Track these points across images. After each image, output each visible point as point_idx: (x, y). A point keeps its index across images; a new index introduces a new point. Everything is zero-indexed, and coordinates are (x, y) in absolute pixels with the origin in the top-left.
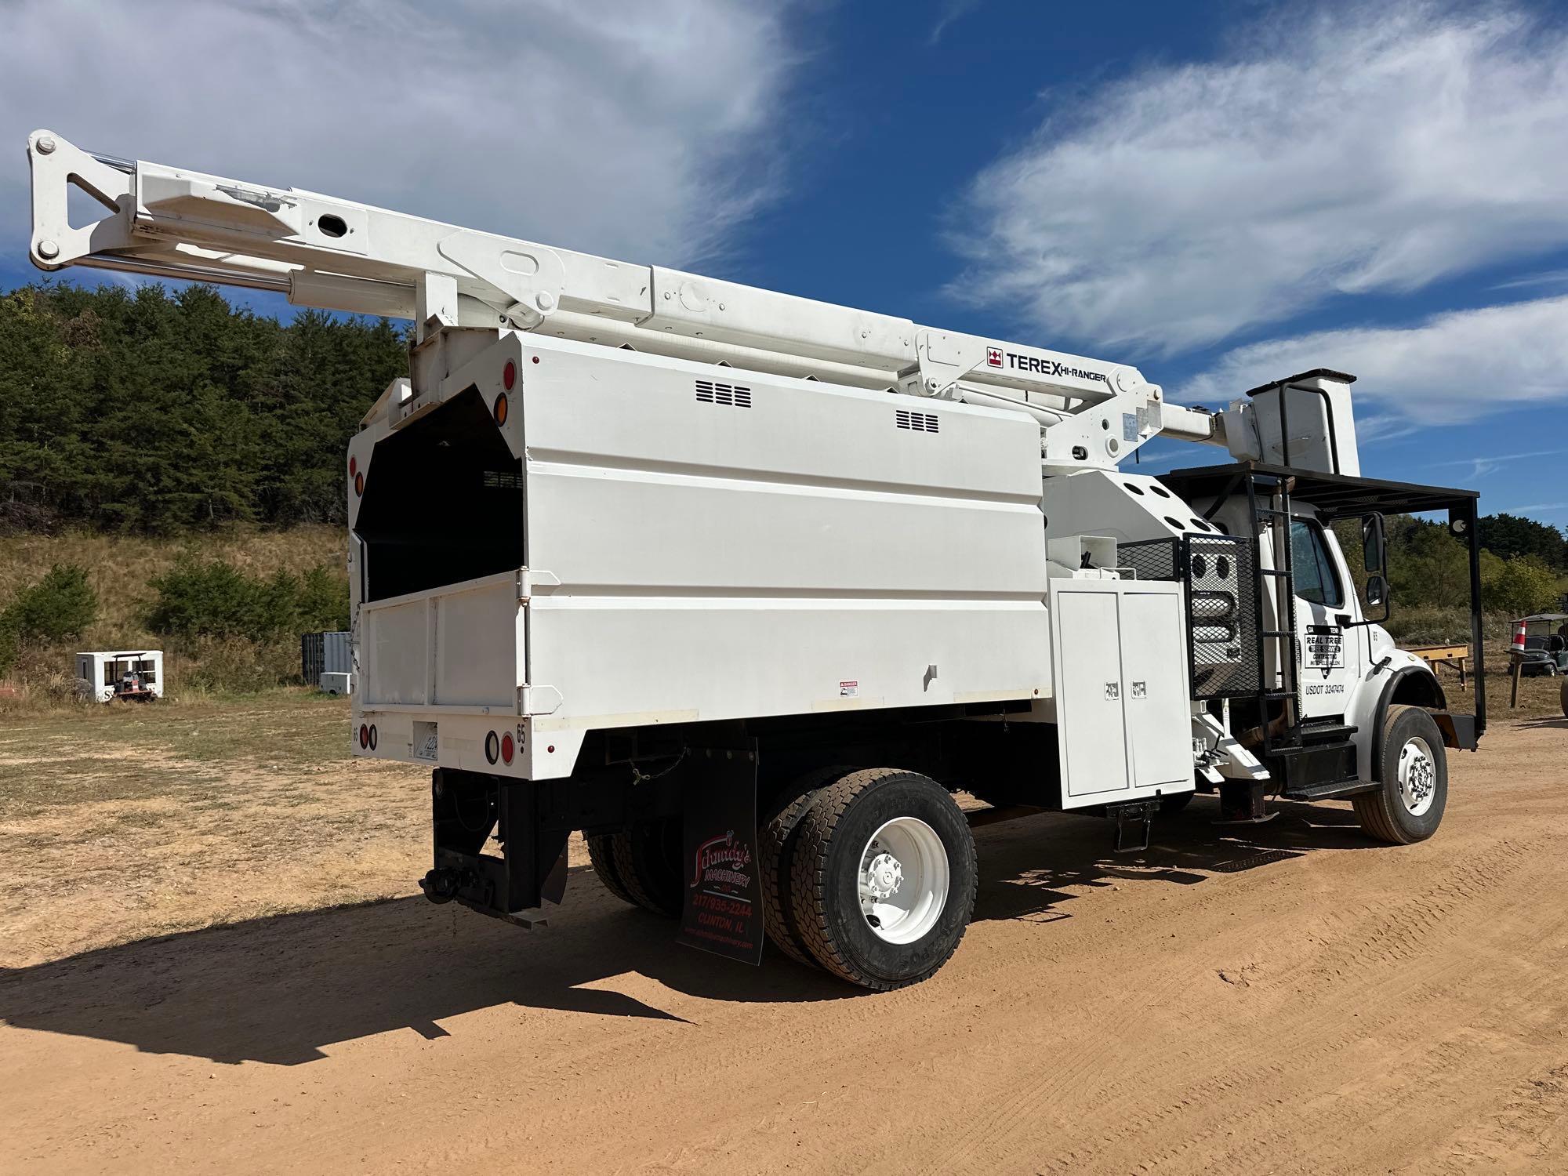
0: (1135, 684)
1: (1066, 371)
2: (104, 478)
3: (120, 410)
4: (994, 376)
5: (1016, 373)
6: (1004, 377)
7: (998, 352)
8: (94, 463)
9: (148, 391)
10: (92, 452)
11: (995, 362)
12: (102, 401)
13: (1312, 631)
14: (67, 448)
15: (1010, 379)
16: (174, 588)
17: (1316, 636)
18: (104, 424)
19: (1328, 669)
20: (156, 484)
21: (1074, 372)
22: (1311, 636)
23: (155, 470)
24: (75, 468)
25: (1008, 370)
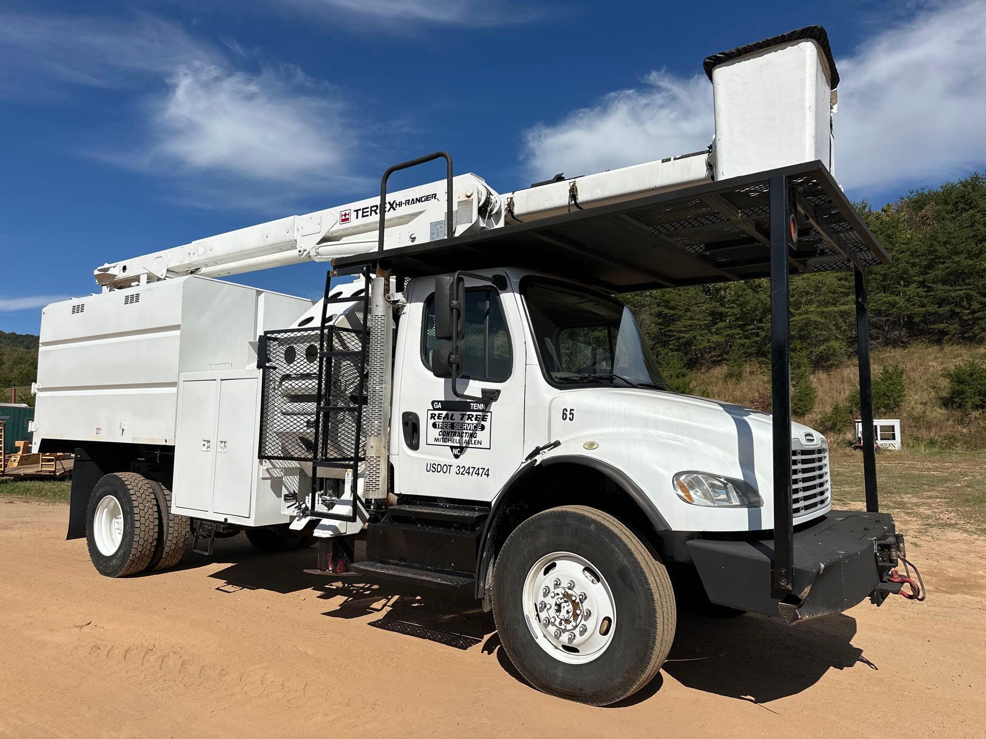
0: (222, 442)
1: (400, 204)
2: (931, 309)
3: (943, 263)
4: (347, 229)
5: (362, 221)
6: (353, 227)
7: (347, 212)
8: (925, 301)
9: (960, 248)
10: (923, 293)
11: (345, 220)
12: (932, 260)
13: (440, 406)
14: (908, 293)
15: (358, 227)
16: (959, 379)
17: (444, 413)
18: (932, 274)
19: (462, 449)
20: (968, 309)
21: (408, 202)
22: (437, 412)
23: (969, 298)
24: (913, 305)
25: (354, 222)
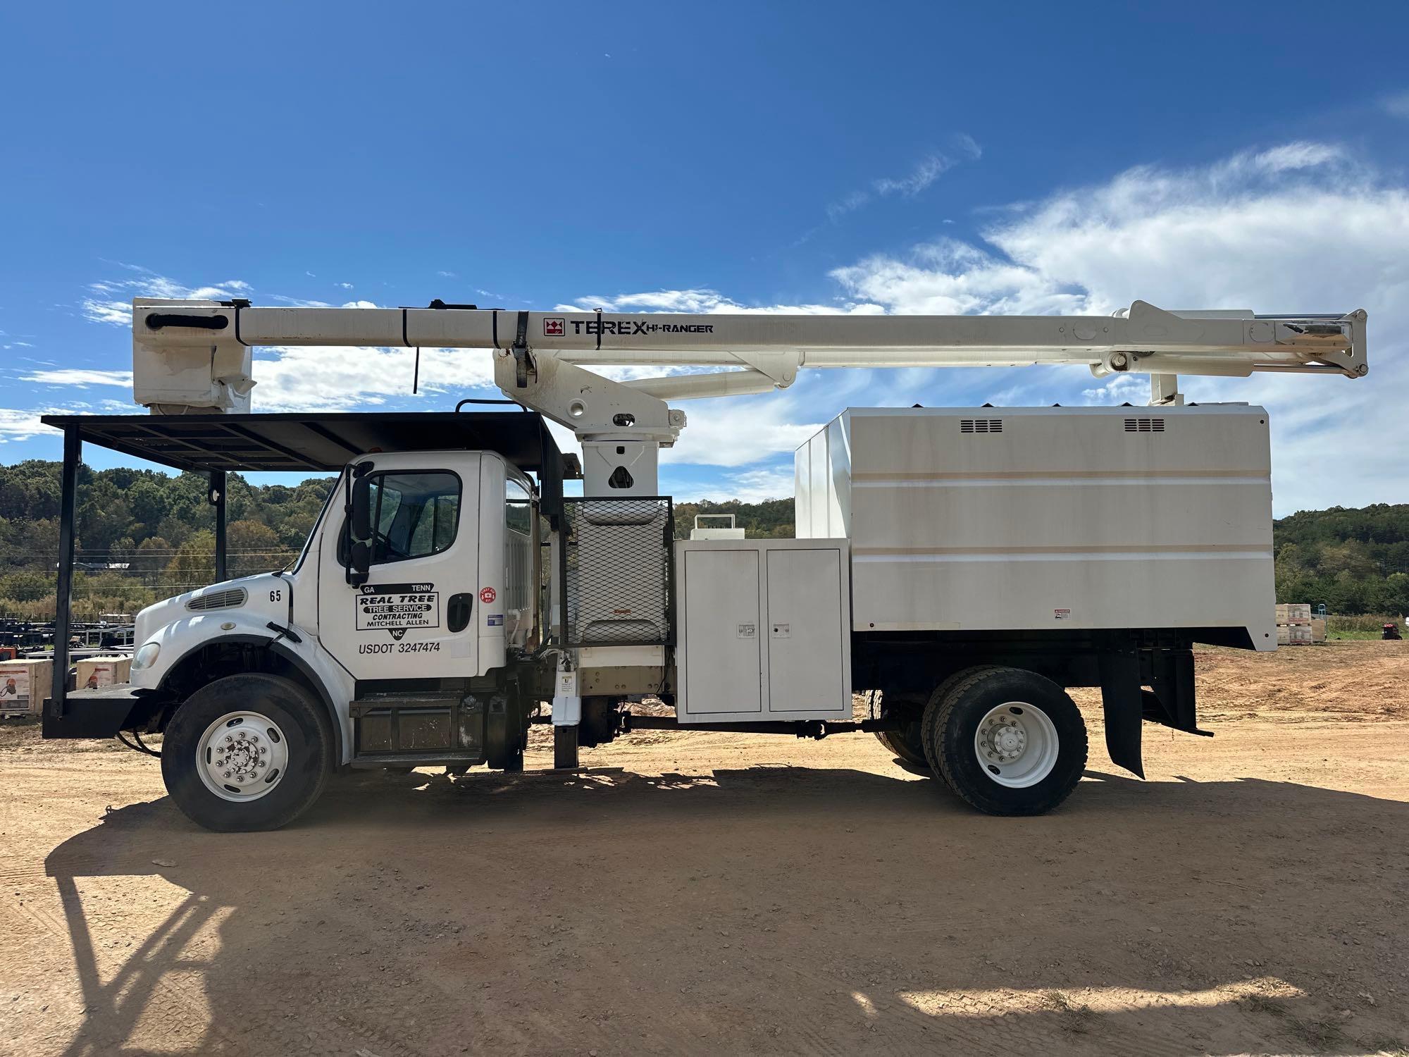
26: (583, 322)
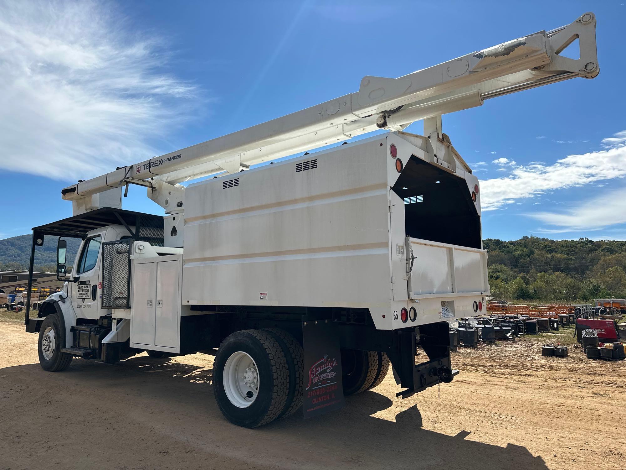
26: (146, 165)
